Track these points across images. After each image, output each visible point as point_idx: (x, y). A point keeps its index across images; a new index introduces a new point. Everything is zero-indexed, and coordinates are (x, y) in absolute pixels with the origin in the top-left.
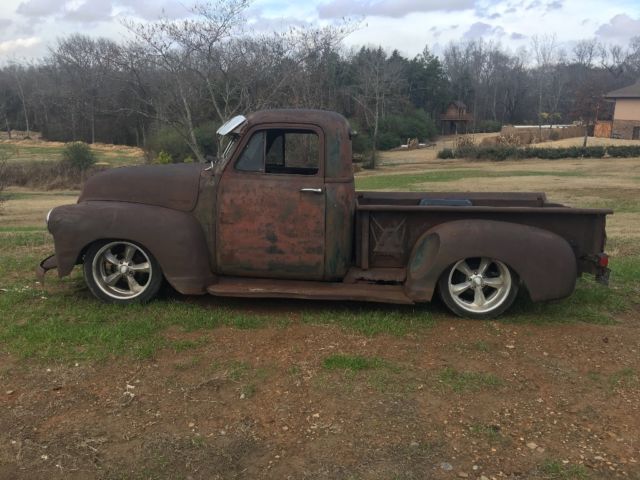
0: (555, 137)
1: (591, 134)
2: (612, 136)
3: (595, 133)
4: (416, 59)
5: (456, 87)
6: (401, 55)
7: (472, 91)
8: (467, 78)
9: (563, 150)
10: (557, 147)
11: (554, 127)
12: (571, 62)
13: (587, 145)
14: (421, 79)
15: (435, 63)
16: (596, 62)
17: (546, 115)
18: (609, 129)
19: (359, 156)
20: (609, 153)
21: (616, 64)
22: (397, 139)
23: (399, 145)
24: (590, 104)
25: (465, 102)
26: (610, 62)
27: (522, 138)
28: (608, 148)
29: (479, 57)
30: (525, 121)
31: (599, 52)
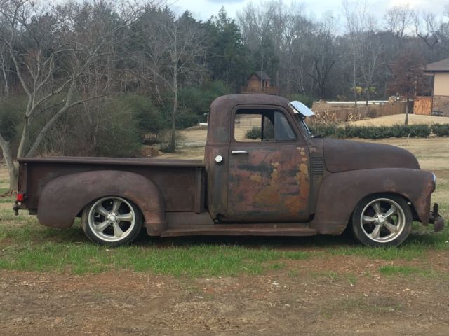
0: (373, 114)
1: (411, 111)
2: (433, 114)
3: (415, 109)
4: (209, 21)
5: (257, 55)
6: (193, 17)
7: (275, 61)
8: (269, 45)
9: (386, 128)
10: (378, 126)
11: (370, 103)
12: (382, 29)
13: (410, 123)
14: (217, 45)
15: (232, 27)
16: (409, 31)
17: (359, 89)
18: (430, 106)
19: (152, 136)
20: (434, 132)
21: (431, 34)
22: (195, 116)
23: (196, 122)
24: (409, 78)
25: (268, 73)
26: (424, 31)
27: (338, 116)
28: (433, 126)
29: (279, 22)
30: (338, 96)
31: (412, 20)
